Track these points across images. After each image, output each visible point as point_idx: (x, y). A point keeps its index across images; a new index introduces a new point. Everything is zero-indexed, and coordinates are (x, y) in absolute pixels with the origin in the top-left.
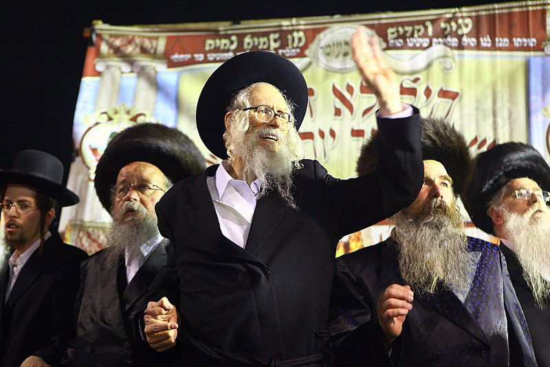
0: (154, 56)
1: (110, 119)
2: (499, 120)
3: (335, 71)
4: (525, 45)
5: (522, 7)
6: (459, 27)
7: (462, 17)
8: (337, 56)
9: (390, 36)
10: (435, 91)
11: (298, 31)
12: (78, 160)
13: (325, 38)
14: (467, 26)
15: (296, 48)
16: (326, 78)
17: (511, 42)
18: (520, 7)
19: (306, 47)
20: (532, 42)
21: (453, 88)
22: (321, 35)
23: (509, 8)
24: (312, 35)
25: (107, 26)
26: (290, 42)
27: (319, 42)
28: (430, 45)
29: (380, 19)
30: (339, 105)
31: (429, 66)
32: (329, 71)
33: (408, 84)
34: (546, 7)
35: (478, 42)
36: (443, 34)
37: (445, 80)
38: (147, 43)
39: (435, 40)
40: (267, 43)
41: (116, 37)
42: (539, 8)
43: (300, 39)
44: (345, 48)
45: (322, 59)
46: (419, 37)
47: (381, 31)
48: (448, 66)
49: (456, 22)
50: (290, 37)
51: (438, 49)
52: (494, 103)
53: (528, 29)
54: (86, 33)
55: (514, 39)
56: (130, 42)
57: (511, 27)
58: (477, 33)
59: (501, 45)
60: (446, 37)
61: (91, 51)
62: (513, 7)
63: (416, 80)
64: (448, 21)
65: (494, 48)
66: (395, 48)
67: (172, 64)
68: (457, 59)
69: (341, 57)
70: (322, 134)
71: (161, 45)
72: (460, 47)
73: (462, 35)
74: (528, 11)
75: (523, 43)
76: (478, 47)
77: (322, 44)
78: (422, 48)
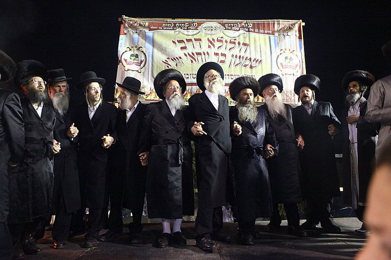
0: (144, 27)
1: (130, 50)
2: (262, 54)
3: (208, 34)
4: (269, 33)
6: (248, 25)
7: (249, 23)
9: (226, 26)
10: (241, 43)
11: (195, 23)
12: (121, 64)
13: (204, 25)
14: (251, 25)
15: (194, 27)
16: (205, 36)
17: (264, 31)
18: (267, 21)
19: (198, 27)
20: (271, 32)
21: (247, 42)
22: (203, 24)
23: (263, 21)
24: (199, 24)
25: (127, 17)
28: (239, 30)
29: (223, 21)
30: (210, 44)
31: (239, 36)
32: (206, 34)
33: (232, 41)
34: (275, 22)
35: (254, 30)
36: (243, 27)
37: (245, 40)
38: (142, 23)
39: (241, 29)
40: (184, 25)
41: (131, 21)
42: (272, 22)
43: (196, 25)
44: (211, 28)
45: (204, 30)
46: (236, 27)
47: (223, 25)
48: (245, 36)
50: (192, 24)
51: (242, 31)
52: (260, 49)
53: (269, 28)
54: (120, 20)
56: (135, 23)
57: (264, 27)
58: (254, 27)
59: (261, 32)
61: (122, 26)
63: (235, 40)
64: (245, 24)
65: (259, 33)
66: (228, 29)
67: (150, 30)
68: (248, 34)
69: (210, 31)
70: (204, 54)
71: (147, 24)
72: (249, 31)
73: (249, 28)
74: (269, 23)
76: (254, 32)
77: (203, 27)
78: (236, 30)
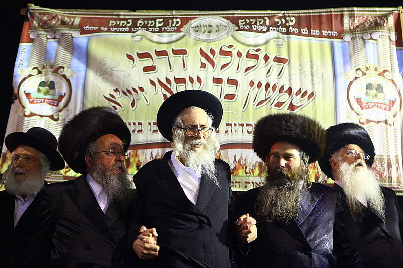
1: (40, 73)
2: (315, 79)
3: (202, 41)
4: (330, 35)
5: (328, 12)
6: (287, 21)
7: (289, 16)
8: (204, 33)
9: (240, 24)
10: (271, 57)
11: (176, 18)
12: (17, 101)
14: (292, 21)
15: (174, 27)
16: (196, 44)
17: (321, 32)
18: (326, 12)
19: (181, 26)
20: (335, 33)
21: (284, 55)
22: (193, 21)
23: (319, 12)
24: (185, 21)
25: (38, 7)
26: (170, 24)
27: (191, 24)
28: (268, 30)
29: (234, 14)
30: (204, 61)
31: (267, 43)
33: (252, 52)
34: (343, 13)
35: (300, 31)
36: (275, 25)
37: (278, 51)
38: (66, 19)
39: (270, 28)
40: (154, 23)
41: (44, 14)
42: (339, 13)
44: (208, 29)
45: (193, 33)
46: (260, 25)
47: (235, 21)
48: (280, 43)
49: (285, 19)
50: (170, 21)
51: (273, 33)
52: (312, 68)
53: (332, 25)
54: (23, 12)
55: (323, 31)
56: (54, 18)
57: (321, 23)
58: (298, 25)
59: (314, 34)
60: (278, 27)
61: (26, 24)
62: (322, 12)
63: (258, 50)
64: (280, 18)
65: (309, 35)
66: (244, 30)
67: (83, 32)
68: (286, 39)
69: (206, 33)
70: (192, 80)
71: (77, 21)
72: (288, 33)
73: (289, 26)
74: (332, 15)
75: (329, 34)
76: (300, 34)
77: (193, 26)
78: (262, 32)
